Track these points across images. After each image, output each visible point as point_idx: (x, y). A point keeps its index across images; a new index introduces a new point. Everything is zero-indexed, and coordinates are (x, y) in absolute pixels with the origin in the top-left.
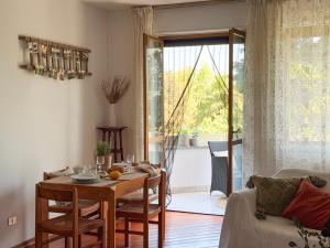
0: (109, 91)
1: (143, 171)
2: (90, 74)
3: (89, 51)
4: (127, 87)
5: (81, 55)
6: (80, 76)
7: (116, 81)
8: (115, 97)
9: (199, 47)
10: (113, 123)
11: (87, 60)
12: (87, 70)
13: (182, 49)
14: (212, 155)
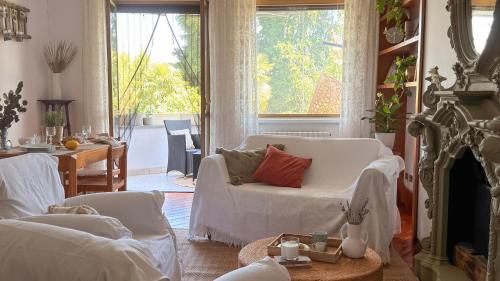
0: (52, 59)
1: (102, 142)
2: (30, 37)
3: (28, 11)
4: (74, 54)
5: (19, 14)
6: (18, 38)
7: (61, 47)
8: (59, 66)
9: (155, 16)
10: (58, 95)
11: (25, 20)
12: (25, 32)
13: (136, 16)
14: (169, 134)
